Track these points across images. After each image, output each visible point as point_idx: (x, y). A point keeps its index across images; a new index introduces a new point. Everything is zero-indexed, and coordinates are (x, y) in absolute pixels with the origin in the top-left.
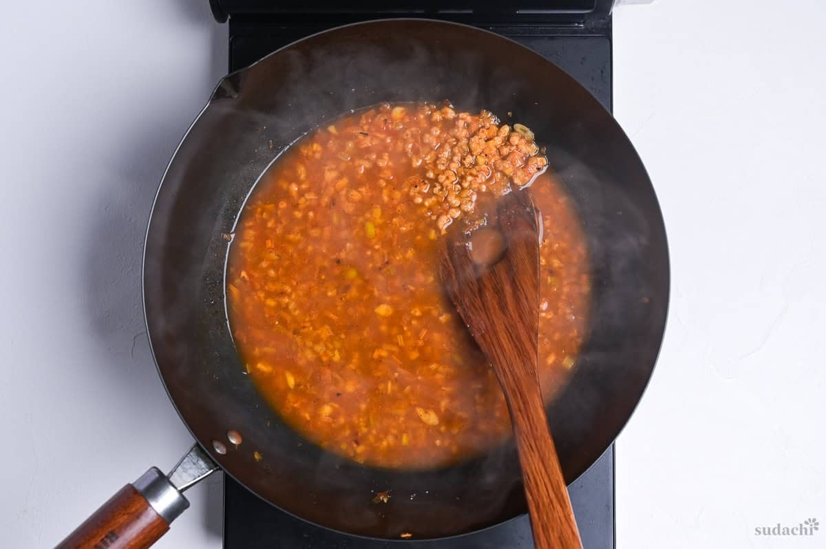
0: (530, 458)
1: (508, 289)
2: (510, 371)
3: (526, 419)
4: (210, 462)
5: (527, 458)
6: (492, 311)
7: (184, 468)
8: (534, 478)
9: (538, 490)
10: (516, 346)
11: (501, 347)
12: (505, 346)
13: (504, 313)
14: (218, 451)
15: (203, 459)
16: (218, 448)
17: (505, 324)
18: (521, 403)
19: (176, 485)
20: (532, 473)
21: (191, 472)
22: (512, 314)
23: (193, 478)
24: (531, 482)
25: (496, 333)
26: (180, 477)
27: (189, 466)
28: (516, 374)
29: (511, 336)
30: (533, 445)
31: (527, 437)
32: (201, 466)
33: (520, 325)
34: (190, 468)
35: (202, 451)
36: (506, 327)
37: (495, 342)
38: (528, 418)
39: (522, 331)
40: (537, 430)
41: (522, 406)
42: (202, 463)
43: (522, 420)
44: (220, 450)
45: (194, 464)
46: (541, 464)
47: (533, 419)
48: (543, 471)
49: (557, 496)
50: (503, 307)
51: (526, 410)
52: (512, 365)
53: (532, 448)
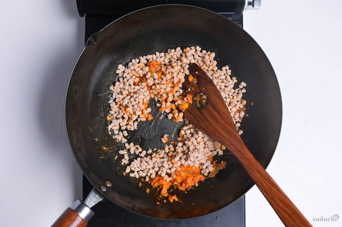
0: (254, 174)
1: (215, 113)
2: (231, 144)
3: (245, 160)
4: (101, 195)
5: (253, 175)
6: (213, 124)
7: (90, 199)
8: (259, 181)
9: (263, 186)
10: (229, 134)
11: (223, 136)
12: (225, 135)
13: (219, 123)
14: (103, 190)
15: (98, 194)
16: (103, 189)
17: (220, 127)
18: (241, 154)
19: (89, 206)
20: (257, 179)
21: (93, 200)
22: (221, 122)
23: (95, 202)
24: (259, 183)
25: (219, 132)
26: (89, 202)
27: (92, 198)
28: (234, 144)
29: (225, 131)
30: (253, 168)
31: (249, 167)
32: (97, 197)
33: (226, 125)
34: (93, 198)
35: (97, 191)
36: (221, 128)
37: (220, 136)
38: (246, 159)
39: (228, 127)
40: (251, 162)
41: (242, 156)
42: (97, 196)
43: (244, 161)
44: (104, 190)
45: (94, 196)
46: (259, 175)
47: (248, 159)
48: (261, 177)
49: (271, 184)
50: (217, 121)
51: (244, 156)
52: (230, 142)
53: (252, 169)
